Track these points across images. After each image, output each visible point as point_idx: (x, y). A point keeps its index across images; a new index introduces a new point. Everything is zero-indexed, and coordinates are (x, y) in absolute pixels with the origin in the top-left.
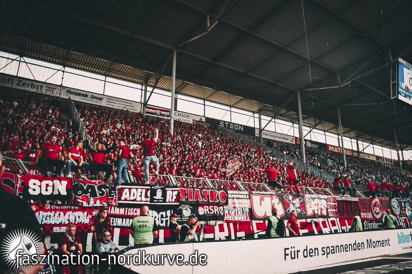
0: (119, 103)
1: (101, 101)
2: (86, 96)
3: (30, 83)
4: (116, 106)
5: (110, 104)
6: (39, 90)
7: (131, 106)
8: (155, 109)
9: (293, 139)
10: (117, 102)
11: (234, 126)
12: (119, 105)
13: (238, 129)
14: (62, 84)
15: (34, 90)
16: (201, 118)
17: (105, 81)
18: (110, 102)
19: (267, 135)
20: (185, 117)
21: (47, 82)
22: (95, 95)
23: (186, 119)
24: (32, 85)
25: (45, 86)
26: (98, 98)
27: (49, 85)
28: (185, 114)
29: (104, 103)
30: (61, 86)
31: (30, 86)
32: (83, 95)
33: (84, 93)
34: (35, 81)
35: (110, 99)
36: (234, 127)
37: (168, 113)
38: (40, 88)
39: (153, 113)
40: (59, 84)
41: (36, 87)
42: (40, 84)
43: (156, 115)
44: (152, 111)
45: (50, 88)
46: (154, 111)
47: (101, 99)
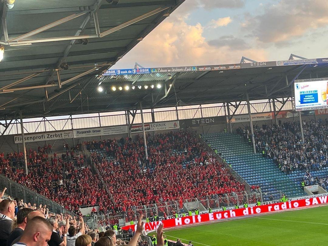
0: (112, 130)
1: (100, 133)
2: (89, 132)
3: (54, 134)
4: (111, 133)
5: (106, 132)
6: (61, 137)
7: (120, 130)
8: (138, 127)
9: (269, 115)
10: (111, 130)
11: (205, 120)
12: (112, 132)
13: (209, 122)
14: (72, 128)
15: (58, 138)
16: (175, 123)
17: (99, 117)
18: (106, 131)
19: (239, 119)
20: (162, 126)
21: (64, 129)
22: (95, 130)
23: (163, 127)
24: (56, 135)
25: (63, 133)
26: (97, 131)
27: (65, 132)
28: (162, 123)
29: (102, 134)
30: (72, 130)
31: (55, 136)
32: (87, 132)
33: (88, 130)
34: (56, 131)
35: (105, 129)
36: (205, 122)
37: (148, 127)
38: (60, 135)
39: (137, 130)
40: (71, 128)
41: (58, 136)
42: (60, 133)
43: (139, 131)
44: (136, 128)
45: (67, 133)
46: (138, 128)
47: (99, 131)
